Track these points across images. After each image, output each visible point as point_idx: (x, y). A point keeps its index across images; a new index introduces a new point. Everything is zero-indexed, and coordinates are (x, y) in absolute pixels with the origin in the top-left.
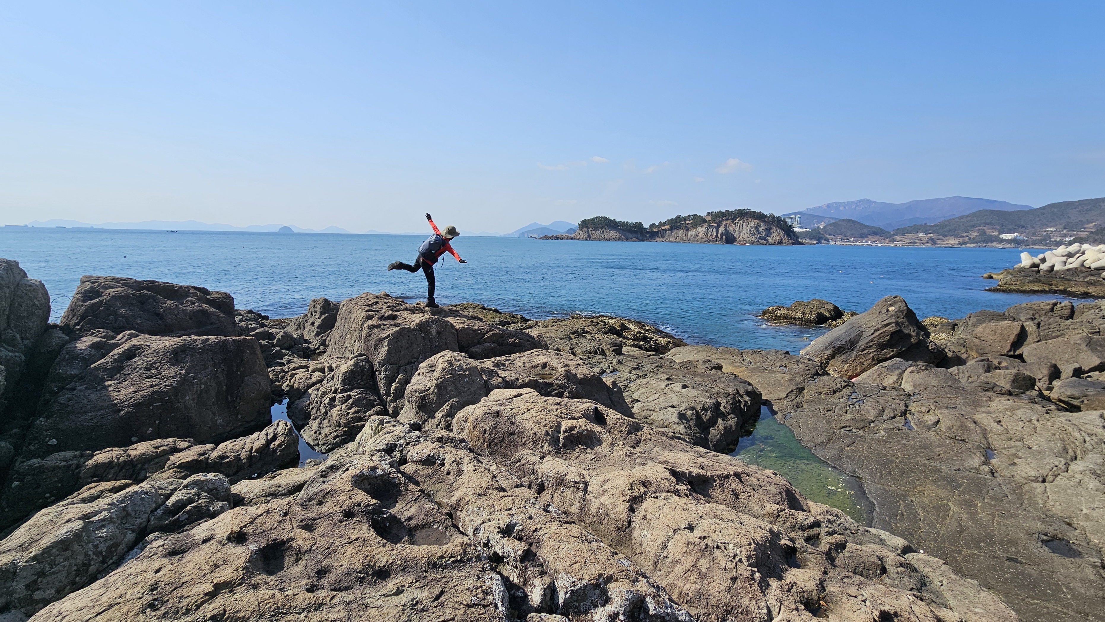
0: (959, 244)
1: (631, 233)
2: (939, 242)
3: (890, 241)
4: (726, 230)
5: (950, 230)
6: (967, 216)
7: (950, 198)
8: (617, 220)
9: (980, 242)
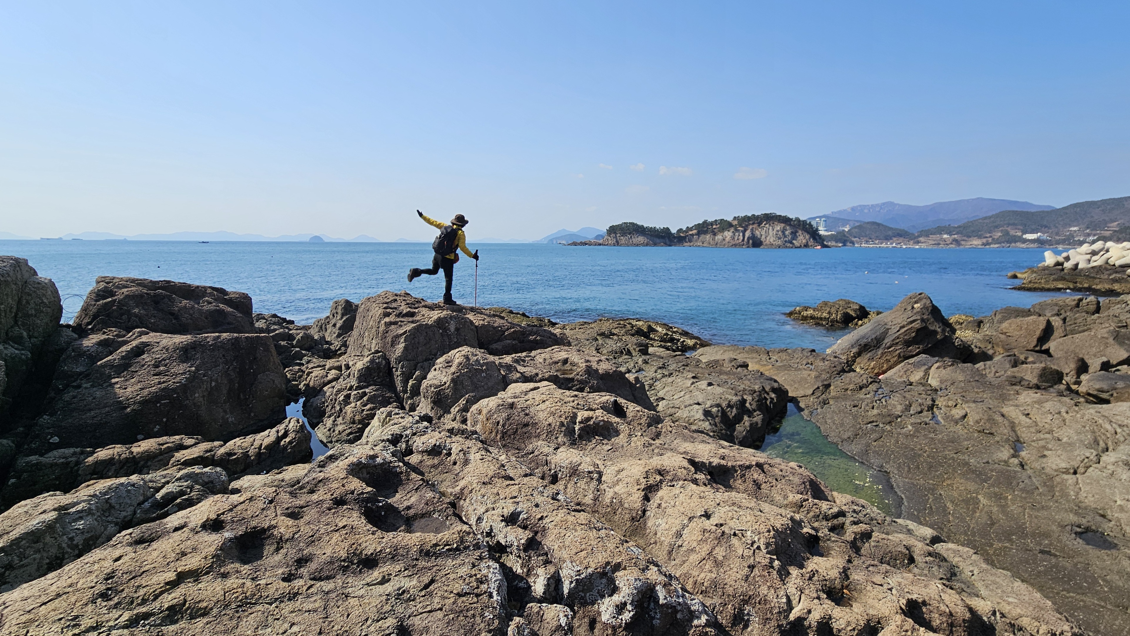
0: (983, 244)
1: (659, 238)
2: (963, 243)
3: (915, 243)
4: (752, 234)
5: (973, 231)
6: (990, 217)
7: (973, 199)
8: (645, 226)
9: (1004, 243)
